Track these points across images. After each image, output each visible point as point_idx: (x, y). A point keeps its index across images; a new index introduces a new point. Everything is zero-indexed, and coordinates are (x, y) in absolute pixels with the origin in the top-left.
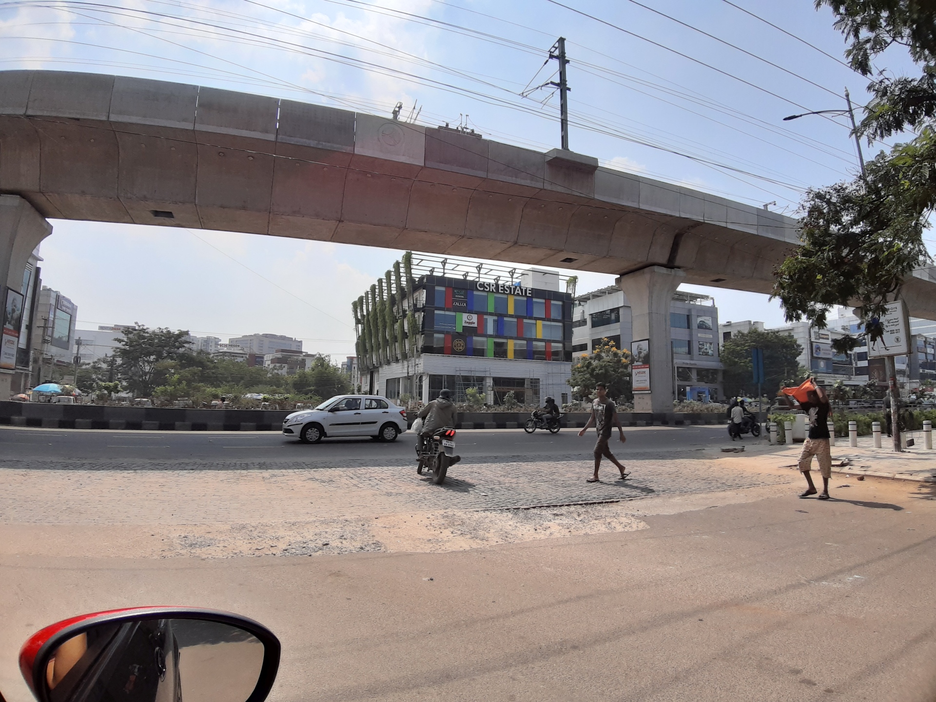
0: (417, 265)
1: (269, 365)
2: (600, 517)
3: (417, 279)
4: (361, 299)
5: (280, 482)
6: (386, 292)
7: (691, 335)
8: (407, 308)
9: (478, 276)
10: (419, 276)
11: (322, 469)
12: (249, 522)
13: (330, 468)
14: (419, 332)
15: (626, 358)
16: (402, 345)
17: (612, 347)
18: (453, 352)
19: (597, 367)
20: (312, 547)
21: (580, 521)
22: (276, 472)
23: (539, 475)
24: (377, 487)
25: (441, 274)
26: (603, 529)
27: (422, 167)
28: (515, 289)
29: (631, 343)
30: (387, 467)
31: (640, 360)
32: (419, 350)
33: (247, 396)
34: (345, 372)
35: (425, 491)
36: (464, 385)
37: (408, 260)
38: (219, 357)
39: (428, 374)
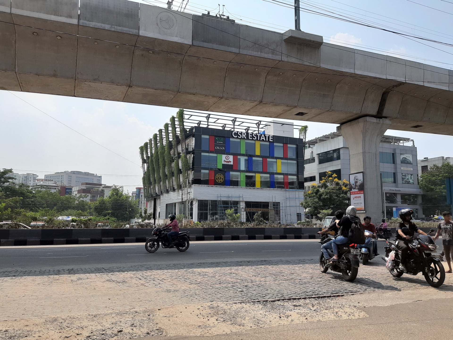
0: (188, 119)
1: (76, 195)
2: (330, 308)
3: (188, 130)
4: (146, 144)
5: (84, 284)
6: (165, 139)
7: (396, 168)
8: (181, 151)
9: (233, 127)
10: (190, 127)
11: (117, 273)
12: (60, 316)
13: (124, 271)
14: (190, 169)
15: (346, 186)
16: (177, 179)
17: (335, 178)
18: (216, 183)
19: (323, 193)
20: (109, 333)
21: (314, 310)
22: (82, 276)
23: (282, 275)
24: (159, 285)
25: (206, 126)
26: (332, 317)
27: (190, 46)
28: (260, 136)
29: (349, 175)
30: (167, 270)
31: (357, 188)
32: (191, 182)
33: (58, 218)
34: (134, 199)
35: (196, 288)
36: (224, 207)
37: (181, 115)
38: (37, 189)
39: (197, 200)
